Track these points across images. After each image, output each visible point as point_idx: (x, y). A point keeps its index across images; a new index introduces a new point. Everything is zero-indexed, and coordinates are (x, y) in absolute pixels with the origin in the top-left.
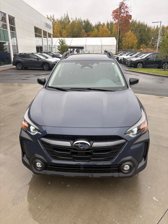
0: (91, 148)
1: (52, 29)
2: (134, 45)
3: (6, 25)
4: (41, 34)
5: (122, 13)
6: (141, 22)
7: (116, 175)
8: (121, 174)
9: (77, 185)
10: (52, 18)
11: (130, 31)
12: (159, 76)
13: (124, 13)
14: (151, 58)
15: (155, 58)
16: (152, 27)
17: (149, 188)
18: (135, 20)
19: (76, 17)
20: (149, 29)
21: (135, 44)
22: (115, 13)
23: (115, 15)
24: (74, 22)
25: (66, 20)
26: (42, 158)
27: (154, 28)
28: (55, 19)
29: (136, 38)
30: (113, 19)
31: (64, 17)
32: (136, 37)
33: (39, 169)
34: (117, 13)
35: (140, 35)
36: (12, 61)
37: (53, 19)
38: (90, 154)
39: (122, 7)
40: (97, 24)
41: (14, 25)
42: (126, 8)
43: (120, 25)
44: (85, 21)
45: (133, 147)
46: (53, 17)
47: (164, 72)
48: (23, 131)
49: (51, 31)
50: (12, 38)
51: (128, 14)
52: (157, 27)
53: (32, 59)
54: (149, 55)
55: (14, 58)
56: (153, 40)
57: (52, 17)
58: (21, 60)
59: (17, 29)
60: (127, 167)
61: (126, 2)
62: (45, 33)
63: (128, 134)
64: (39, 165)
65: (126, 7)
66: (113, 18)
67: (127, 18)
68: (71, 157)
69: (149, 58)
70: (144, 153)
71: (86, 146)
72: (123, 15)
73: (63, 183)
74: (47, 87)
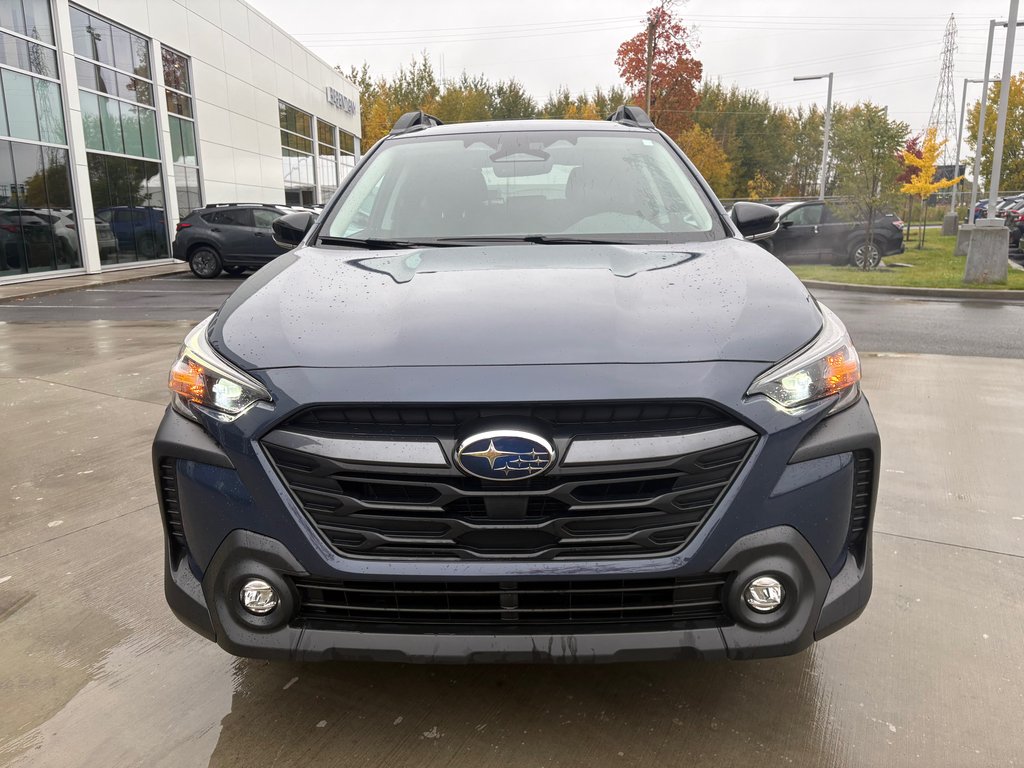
0: (556, 471)
1: (357, 118)
2: (718, 184)
3: (150, 88)
4: (310, 134)
5: (660, 53)
6: (743, 90)
7: (707, 638)
8: (737, 636)
9: (481, 728)
10: (359, 79)
11: (697, 127)
12: (847, 289)
13: (669, 52)
14: (799, 223)
15: (818, 220)
16: (790, 112)
17: (893, 729)
18: (714, 83)
19: (465, 74)
20: (779, 120)
21: (724, 180)
22: (631, 55)
23: (631, 60)
24: (453, 93)
25: (419, 86)
26: (275, 551)
27: (800, 115)
28: (372, 82)
29: (725, 156)
30: (624, 79)
31: (412, 74)
32: (725, 152)
33: (258, 621)
34: (637, 56)
35: (739, 142)
36: (173, 238)
37: (363, 81)
38: (555, 507)
39: (659, 30)
40: (555, 101)
41: (188, 89)
42: (676, 33)
43: (653, 103)
44: (501, 89)
45: (793, 478)
46: (365, 73)
47: (863, 275)
48: (175, 416)
49: (354, 126)
50: (175, 159)
51: (684, 57)
52: (814, 112)
53: (263, 231)
54: (789, 208)
55: (180, 228)
56: (797, 165)
57: (360, 75)
58: (214, 234)
59: (199, 107)
60: (766, 592)
61: (674, 8)
62: (326, 129)
63: (761, 399)
64: (257, 594)
65: (677, 29)
66: (621, 76)
67: (681, 76)
68: (444, 530)
69: (790, 224)
70: (853, 525)
71: (530, 457)
72: (664, 62)
73: (399, 720)
74: (319, 241)
